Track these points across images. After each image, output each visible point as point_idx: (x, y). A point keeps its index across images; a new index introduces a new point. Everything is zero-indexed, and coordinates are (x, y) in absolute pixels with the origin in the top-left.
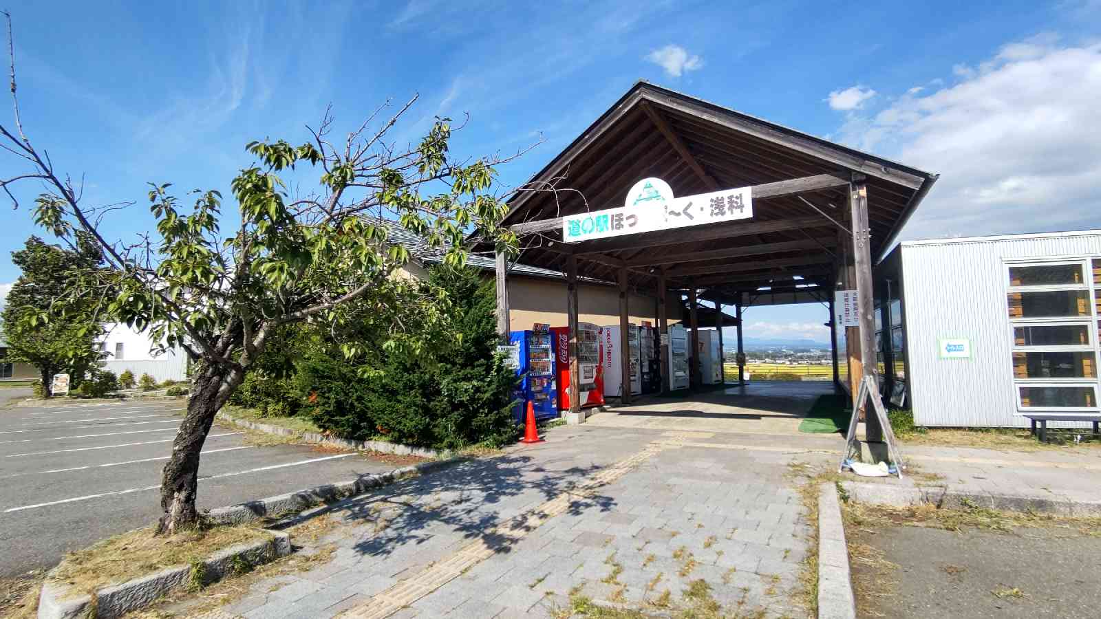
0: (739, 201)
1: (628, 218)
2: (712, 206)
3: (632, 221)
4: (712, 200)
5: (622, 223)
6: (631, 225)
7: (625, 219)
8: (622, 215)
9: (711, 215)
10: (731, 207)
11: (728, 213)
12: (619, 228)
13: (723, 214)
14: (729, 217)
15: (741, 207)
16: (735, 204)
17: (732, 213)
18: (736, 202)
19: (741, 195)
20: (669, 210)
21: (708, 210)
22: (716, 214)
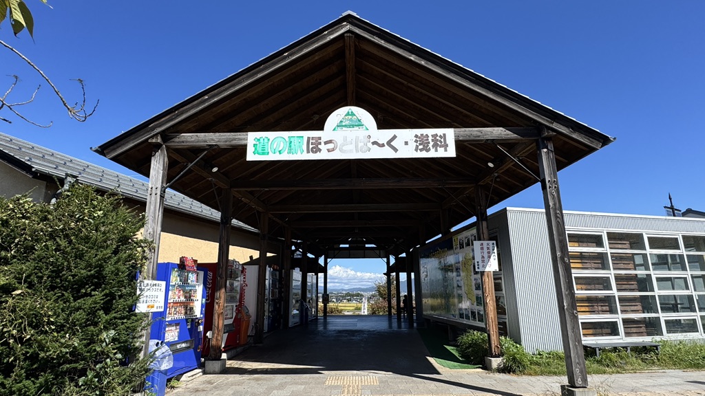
0: (442, 140)
1: (326, 143)
2: (416, 141)
3: (330, 146)
4: (416, 136)
5: (319, 146)
6: (329, 151)
7: (323, 143)
8: (320, 138)
9: (416, 150)
10: (435, 146)
11: (433, 150)
12: (316, 152)
13: (428, 150)
14: (432, 154)
15: (446, 146)
16: (440, 143)
17: (436, 151)
18: (441, 142)
19: (444, 135)
20: (372, 140)
21: (413, 145)
22: (421, 150)
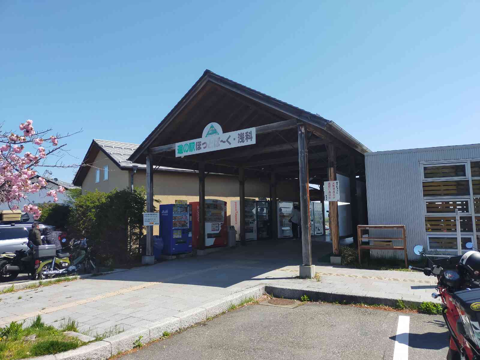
0: (250, 135)
1: (203, 144)
2: (239, 137)
3: (205, 145)
4: (239, 134)
5: (201, 146)
6: (204, 148)
8: (200, 142)
9: (239, 142)
10: (247, 138)
11: (246, 141)
12: (199, 150)
13: (243, 142)
14: (246, 144)
15: (251, 138)
16: (249, 137)
17: (247, 141)
18: (249, 136)
19: (251, 131)
20: (220, 140)
21: (237, 139)
22: (241, 142)
